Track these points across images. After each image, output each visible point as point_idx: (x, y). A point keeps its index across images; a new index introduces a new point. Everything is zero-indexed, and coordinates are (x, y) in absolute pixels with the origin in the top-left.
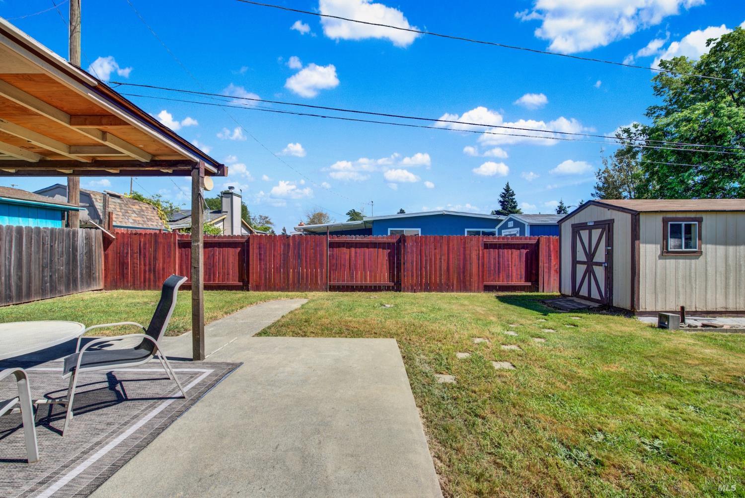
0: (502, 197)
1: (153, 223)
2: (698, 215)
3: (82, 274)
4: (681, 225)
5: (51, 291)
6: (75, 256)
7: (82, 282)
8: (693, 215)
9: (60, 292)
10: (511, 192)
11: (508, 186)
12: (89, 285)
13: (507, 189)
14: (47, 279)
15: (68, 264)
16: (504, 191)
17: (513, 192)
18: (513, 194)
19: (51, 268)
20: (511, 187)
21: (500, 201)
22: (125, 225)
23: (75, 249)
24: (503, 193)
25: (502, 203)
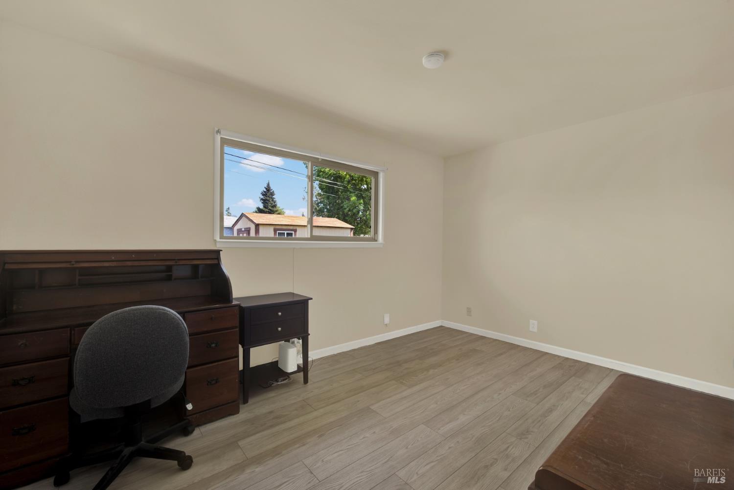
0: (263, 195)
2: (295, 228)
4: (284, 233)
8: (291, 228)
10: (272, 191)
11: (268, 185)
13: (268, 189)
16: (265, 190)
17: (273, 191)
18: (273, 194)
20: (272, 187)
21: (262, 199)
24: (265, 192)
25: (264, 201)
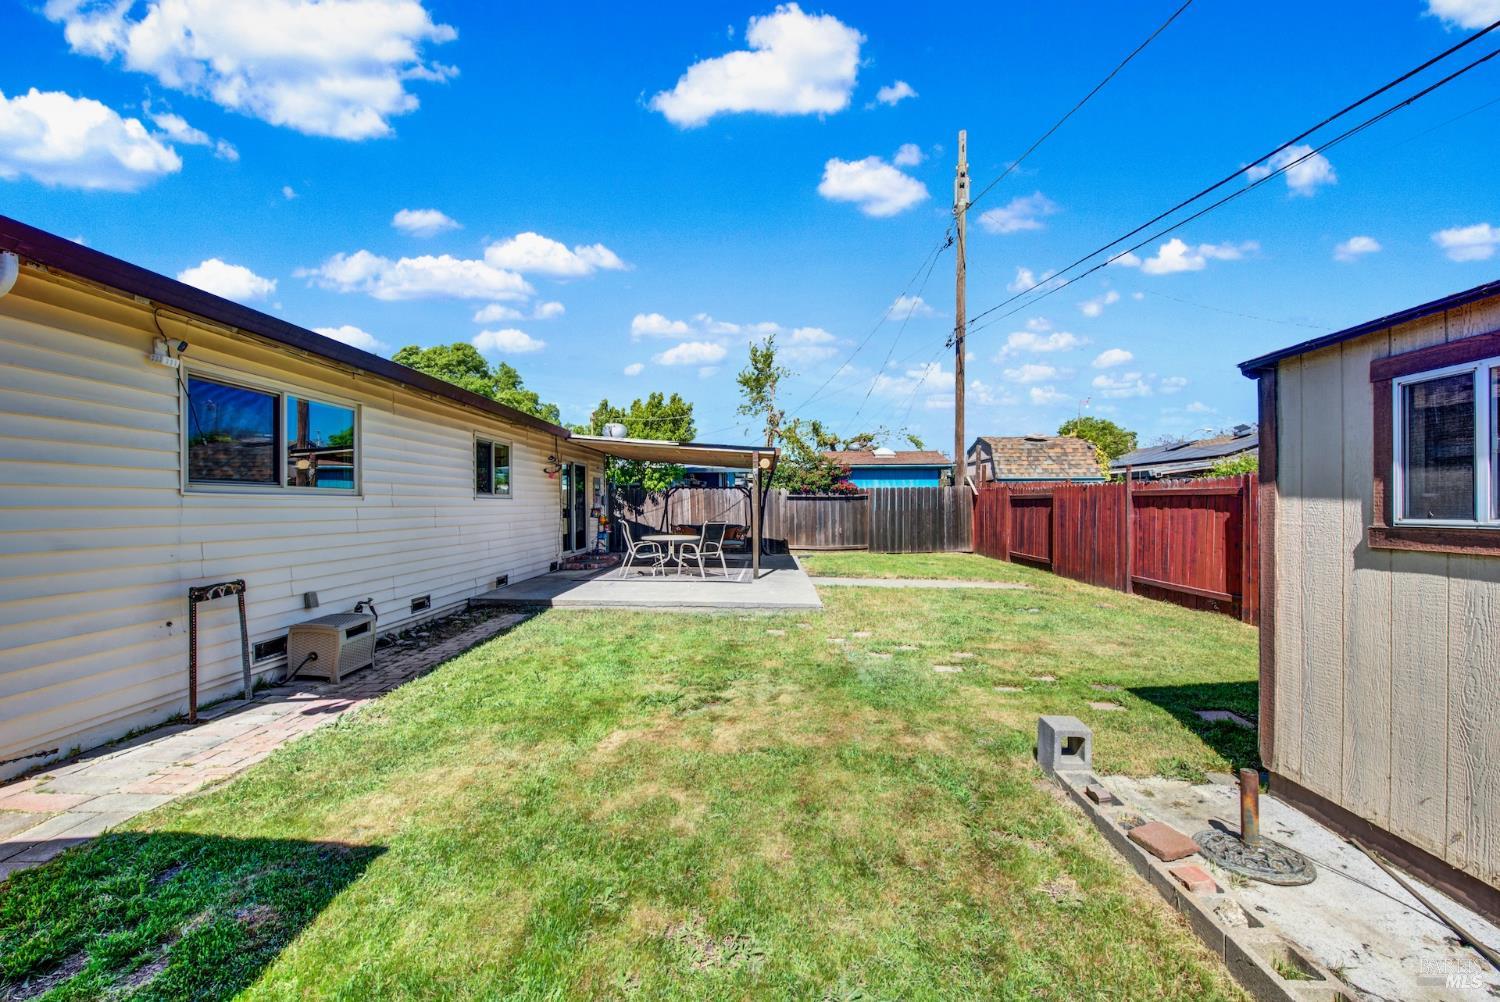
1: (1079, 471)
3: (948, 532)
5: (919, 547)
6: (941, 514)
7: (949, 541)
9: (927, 549)
12: (956, 547)
14: (916, 534)
15: (934, 522)
19: (918, 524)
22: (1027, 477)
23: (942, 507)
